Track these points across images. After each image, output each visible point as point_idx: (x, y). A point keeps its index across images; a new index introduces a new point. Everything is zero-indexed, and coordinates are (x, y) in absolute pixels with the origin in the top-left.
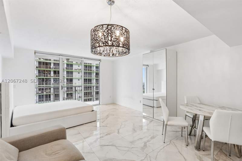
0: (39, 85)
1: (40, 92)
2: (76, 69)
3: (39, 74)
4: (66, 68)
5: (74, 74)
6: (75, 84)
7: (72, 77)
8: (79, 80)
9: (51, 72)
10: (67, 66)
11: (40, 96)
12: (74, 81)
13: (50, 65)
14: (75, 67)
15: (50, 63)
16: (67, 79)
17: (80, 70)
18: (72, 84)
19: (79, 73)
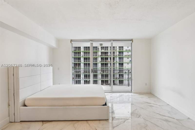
0: (101, 67)
1: (102, 72)
2: (126, 55)
3: (101, 61)
4: (118, 55)
5: (124, 59)
6: (125, 67)
7: (123, 61)
8: (128, 64)
9: (109, 58)
10: (119, 54)
11: (102, 75)
12: (124, 65)
13: (108, 54)
14: (125, 54)
15: (108, 52)
16: (119, 63)
17: (129, 55)
18: (123, 67)
19: (128, 58)
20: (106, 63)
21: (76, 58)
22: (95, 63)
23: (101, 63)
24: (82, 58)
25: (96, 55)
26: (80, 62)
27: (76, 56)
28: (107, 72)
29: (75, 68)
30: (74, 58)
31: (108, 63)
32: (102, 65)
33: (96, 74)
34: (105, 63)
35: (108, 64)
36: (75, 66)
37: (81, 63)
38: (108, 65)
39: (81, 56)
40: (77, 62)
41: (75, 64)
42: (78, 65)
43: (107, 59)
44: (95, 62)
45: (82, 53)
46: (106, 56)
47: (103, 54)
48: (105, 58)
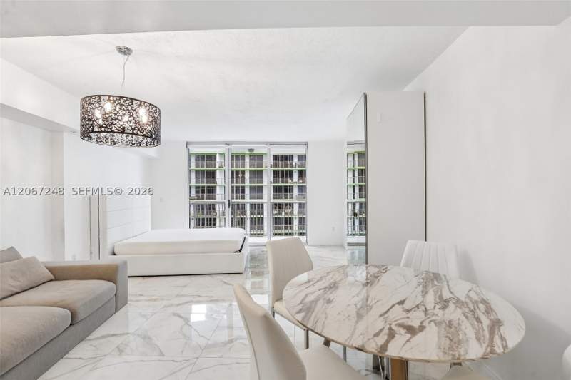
0: (274, 199)
1: (275, 212)
3: (274, 179)
9: (294, 173)
11: (275, 219)
13: (293, 160)
15: (292, 155)
20: (287, 186)
21: (203, 172)
22: (258, 187)
23: (274, 187)
24: (220, 172)
25: (260, 165)
26: (213, 185)
27: (203, 166)
28: (290, 210)
29: (198, 199)
30: (197, 172)
31: (292, 186)
32: (276, 192)
33: (259, 216)
34: (285, 186)
35: (292, 189)
36: (198, 196)
37: (215, 187)
38: (292, 192)
39: (215, 167)
40: (205, 184)
41: (200, 190)
42: (209, 191)
43: (290, 174)
44: (256, 185)
45: (220, 159)
46: (287, 167)
47: (279, 163)
48: (287, 172)
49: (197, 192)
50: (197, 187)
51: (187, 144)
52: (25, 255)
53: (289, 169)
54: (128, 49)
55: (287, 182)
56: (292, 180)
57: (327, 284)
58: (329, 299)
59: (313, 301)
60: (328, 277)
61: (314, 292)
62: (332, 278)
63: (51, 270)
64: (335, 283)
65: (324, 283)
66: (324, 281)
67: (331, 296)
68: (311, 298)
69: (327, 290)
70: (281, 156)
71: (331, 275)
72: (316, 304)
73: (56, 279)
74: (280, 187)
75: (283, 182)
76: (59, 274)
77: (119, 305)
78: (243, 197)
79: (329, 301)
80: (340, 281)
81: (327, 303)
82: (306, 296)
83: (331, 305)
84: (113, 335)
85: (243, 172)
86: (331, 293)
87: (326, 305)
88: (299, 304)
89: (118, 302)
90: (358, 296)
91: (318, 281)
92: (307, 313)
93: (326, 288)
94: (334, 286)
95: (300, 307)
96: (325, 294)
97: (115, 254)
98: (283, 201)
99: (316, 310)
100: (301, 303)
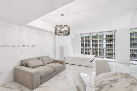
21: (87, 41)
23: (106, 44)
26: (89, 44)
28: (111, 51)
32: (107, 46)
38: (112, 46)
39: (89, 40)
42: (88, 46)
43: (112, 40)
47: (108, 37)
48: (110, 40)
49: (85, 46)
50: (85, 45)
51: (81, 34)
52: (50, 57)
53: (111, 39)
54: (63, 14)
55: (111, 43)
56: (112, 42)
57: (113, 79)
58: (112, 85)
59: (104, 84)
60: (115, 76)
61: (106, 81)
62: (116, 77)
63: (53, 60)
64: (117, 79)
65: (112, 78)
66: (112, 77)
67: (113, 85)
68: (104, 83)
69: (112, 81)
70: (109, 36)
71: (116, 76)
72: (106, 86)
73: (54, 62)
74: (108, 44)
75: (109, 43)
76: (54, 61)
77: (64, 69)
78: (97, 47)
79: (111, 86)
80: (120, 79)
81: (110, 87)
82: (103, 81)
83: (111, 88)
84: (61, 76)
85: (97, 40)
86: (113, 83)
87: (109, 87)
88: (98, 84)
89: (63, 69)
90: (126, 89)
91: (110, 77)
92: (101, 88)
93: (112, 80)
94: (116, 81)
95: (98, 85)
96: (111, 83)
97: (65, 58)
98: (109, 48)
99: (104, 88)
100: (99, 84)
